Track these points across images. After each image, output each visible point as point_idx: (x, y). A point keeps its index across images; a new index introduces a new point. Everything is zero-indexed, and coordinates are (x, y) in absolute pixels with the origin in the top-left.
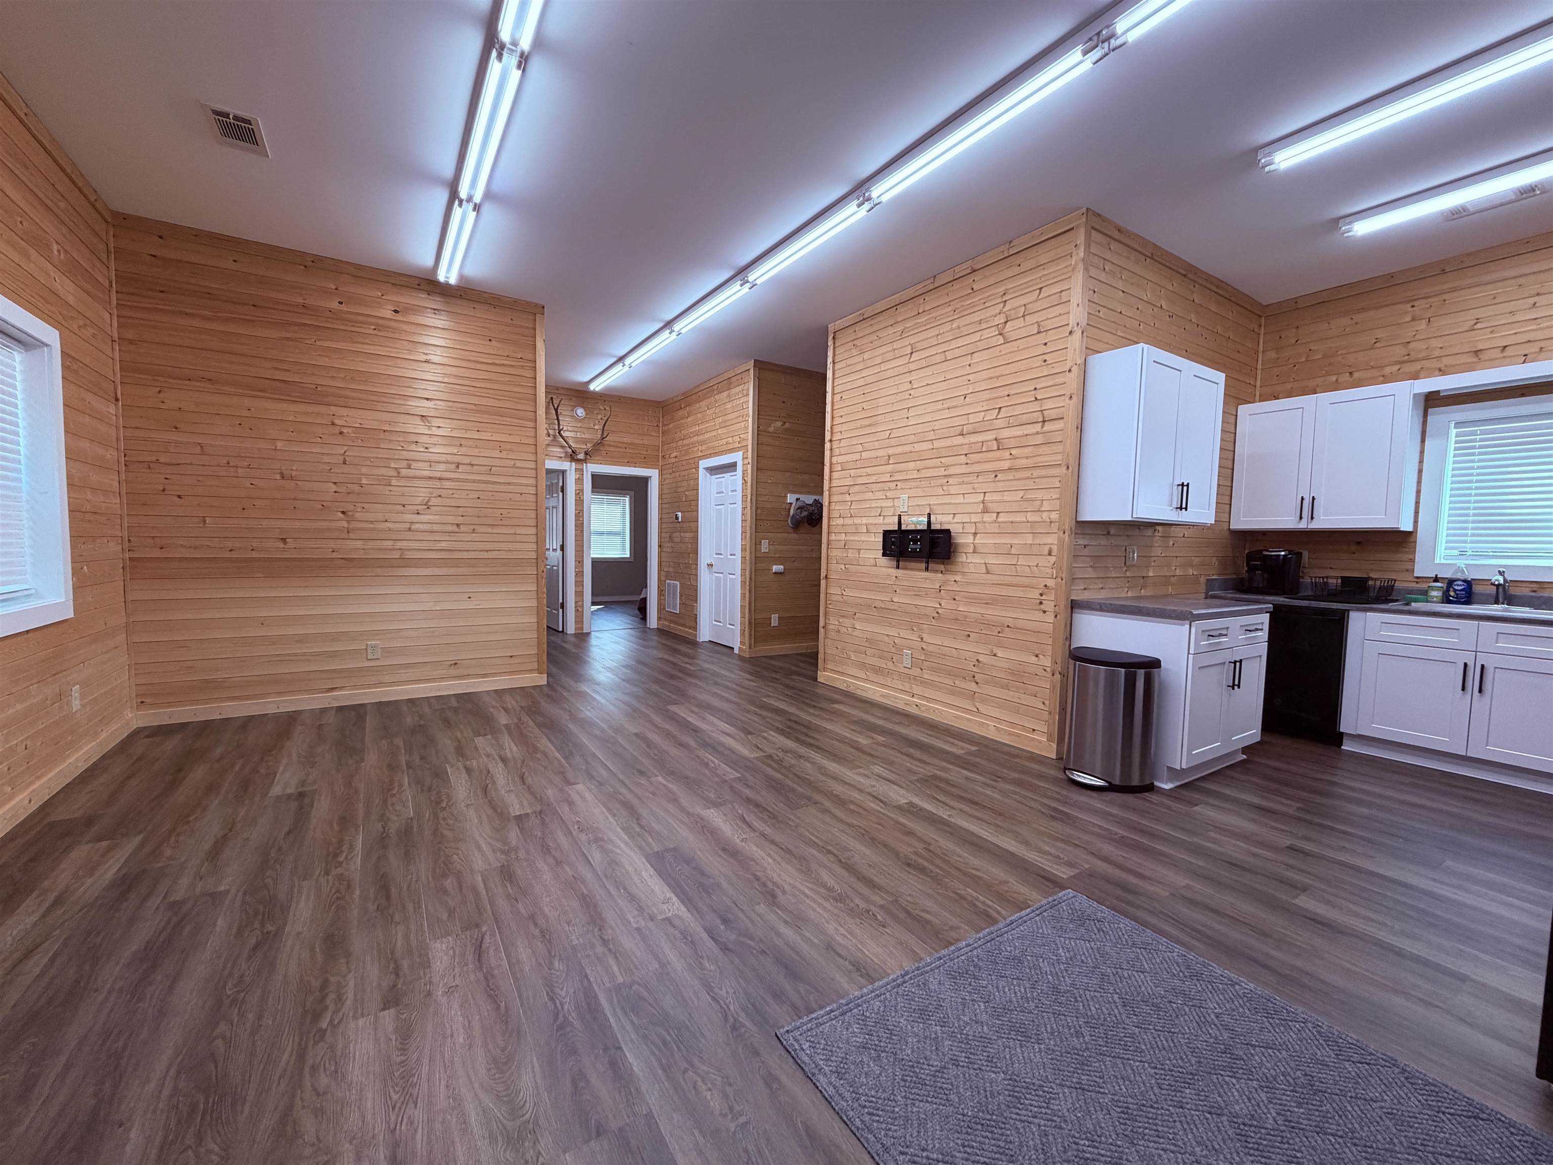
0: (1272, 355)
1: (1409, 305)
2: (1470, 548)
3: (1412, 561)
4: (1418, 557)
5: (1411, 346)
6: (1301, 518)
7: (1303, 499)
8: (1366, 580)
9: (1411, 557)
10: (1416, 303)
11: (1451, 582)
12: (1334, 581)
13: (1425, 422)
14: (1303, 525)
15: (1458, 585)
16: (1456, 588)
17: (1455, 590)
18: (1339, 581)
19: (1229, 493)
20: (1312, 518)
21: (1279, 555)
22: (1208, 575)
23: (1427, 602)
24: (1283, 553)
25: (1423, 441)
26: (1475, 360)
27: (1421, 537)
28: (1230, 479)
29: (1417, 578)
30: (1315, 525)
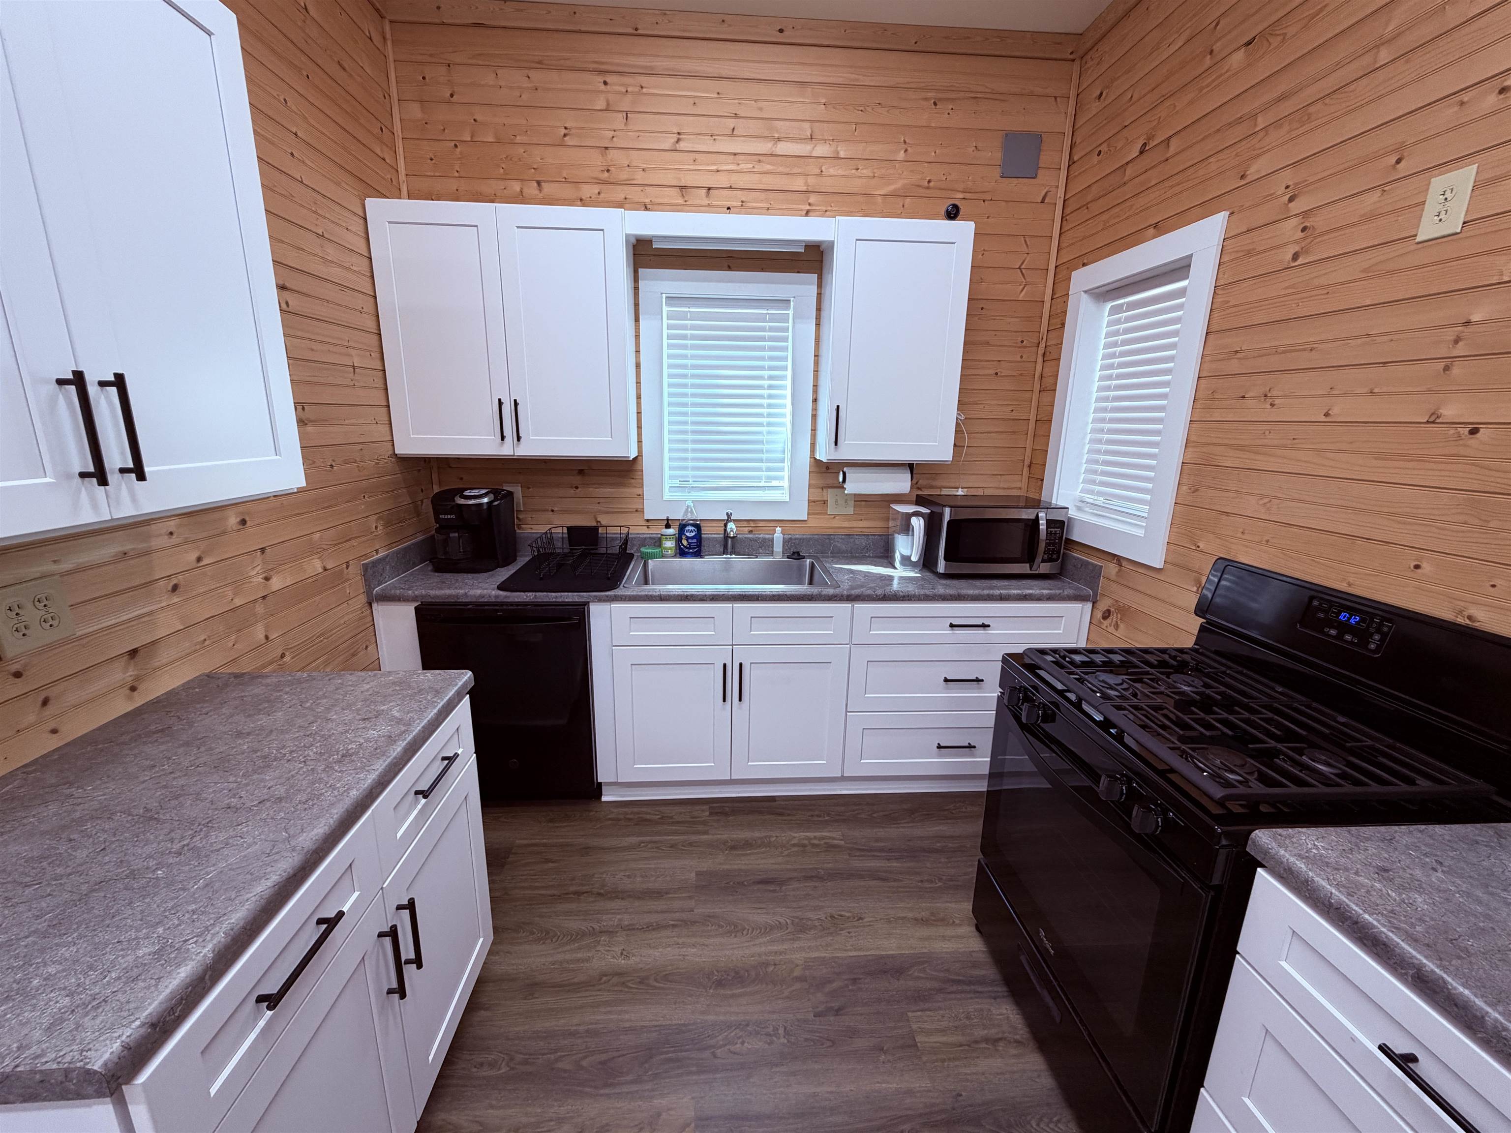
0: (415, 111)
1: (601, 79)
2: (693, 477)
3: (641, 496)
4: (648, 490)
5: (612, 154)
6: (503, 438)
7: (500, 403)
8: (595, 529)
9: (639, 491)
10: (610, 79)
11: (682, 527)
12: (559, 530)
13: (636, 289)
14: (507, 450)
15: (692, 531)
16: (688, 534)
17: (688, 538)
18: (565, 531)
19: (380, 384)
20: (519, 439)
21: (481, 505)
22: (366, 556)
23: (663, 556)
24: (486, 500)
25: (637, 320)
26: (680, 201)
27: (648, 465)
28: (375, 355)
29: (648, 520)
30: (525, 450)
